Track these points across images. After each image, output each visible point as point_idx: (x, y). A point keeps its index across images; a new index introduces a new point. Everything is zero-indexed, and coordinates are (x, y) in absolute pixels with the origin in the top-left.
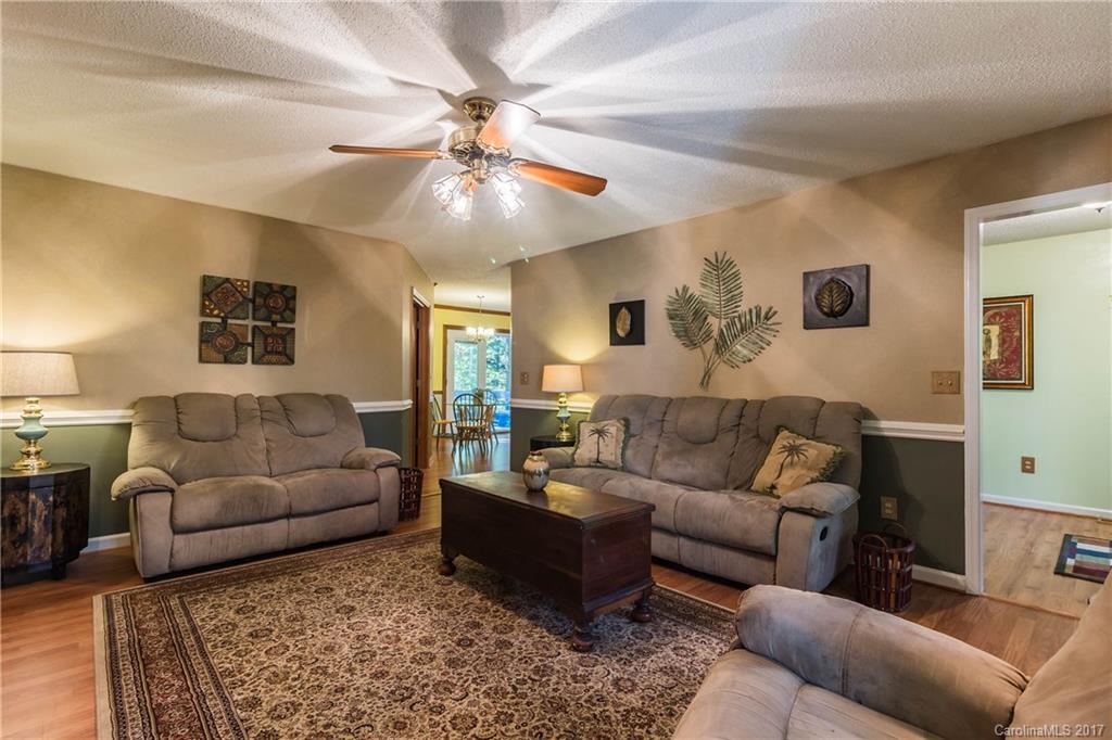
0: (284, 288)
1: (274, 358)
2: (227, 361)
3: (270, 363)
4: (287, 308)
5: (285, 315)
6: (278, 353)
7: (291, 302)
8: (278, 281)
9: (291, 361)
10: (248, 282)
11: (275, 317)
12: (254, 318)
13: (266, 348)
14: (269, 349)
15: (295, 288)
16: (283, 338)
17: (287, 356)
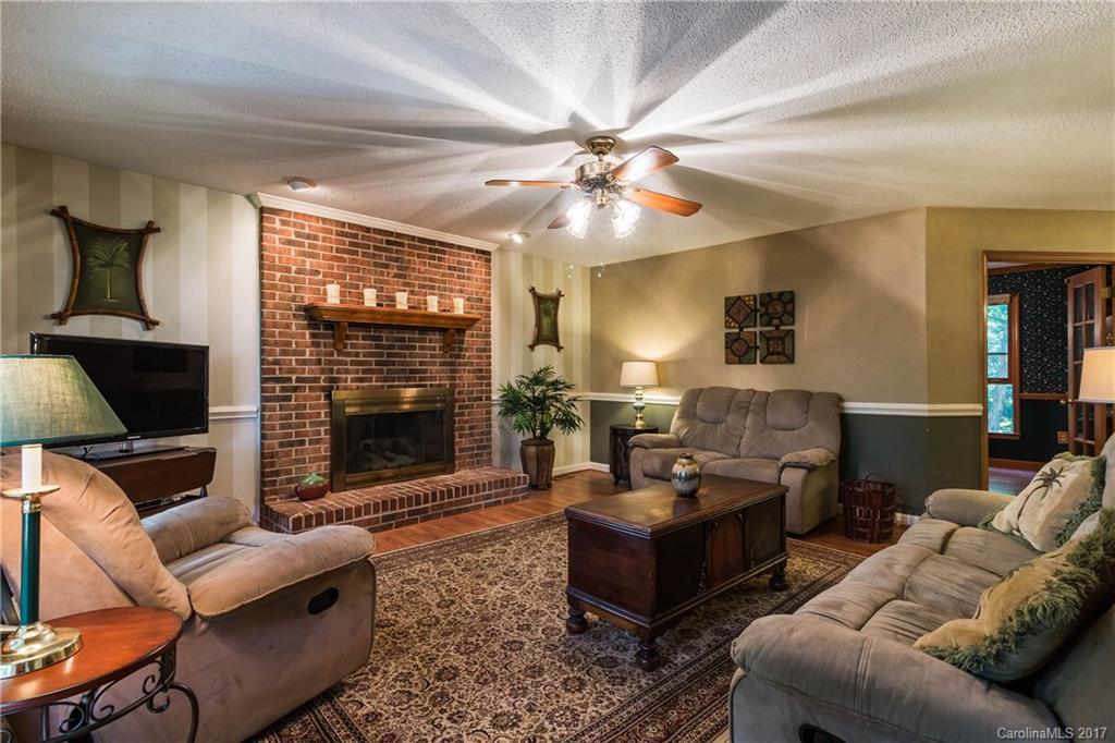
0: (781, 294)
1: (775, 358)
2: (740, 362)
3: (772, 362)
4: (785, 312)
5: (783, 319)
6: (778, 353)
7: (790, 306)
8: (776, 289)
9: (791, 360)
10: (755, 296)
11: (776, 322)
12: (762, 325)
13: (768, 349)
14: (771, 349)
15: (792, 293)
16: (782, 340)
17: (787, 356)
